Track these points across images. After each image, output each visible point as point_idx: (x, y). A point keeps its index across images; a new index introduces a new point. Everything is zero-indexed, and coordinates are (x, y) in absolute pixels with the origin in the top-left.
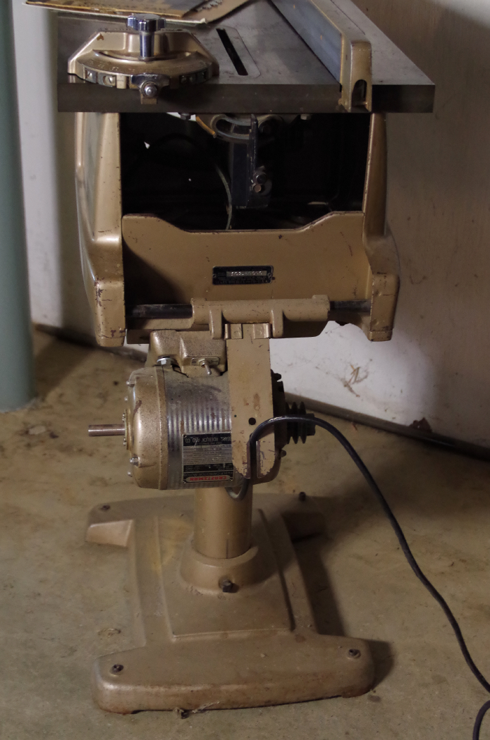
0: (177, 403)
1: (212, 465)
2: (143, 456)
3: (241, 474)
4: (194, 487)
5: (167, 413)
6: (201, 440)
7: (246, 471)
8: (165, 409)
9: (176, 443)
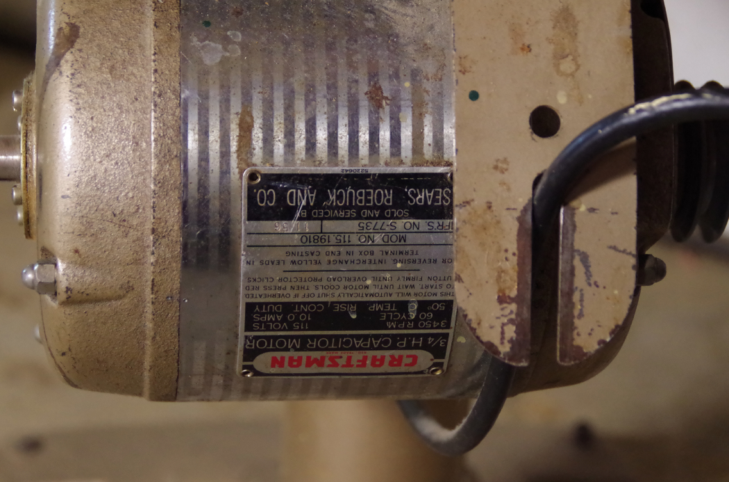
0: (226, 41)
1: (362, 307)
2: (79, 258)
3: (490, 346)
4: (284, 393)
5: (182, 74)
6: (322, 196)
7: (511, 331)
8: (175, 64)
9: (215, 205)
